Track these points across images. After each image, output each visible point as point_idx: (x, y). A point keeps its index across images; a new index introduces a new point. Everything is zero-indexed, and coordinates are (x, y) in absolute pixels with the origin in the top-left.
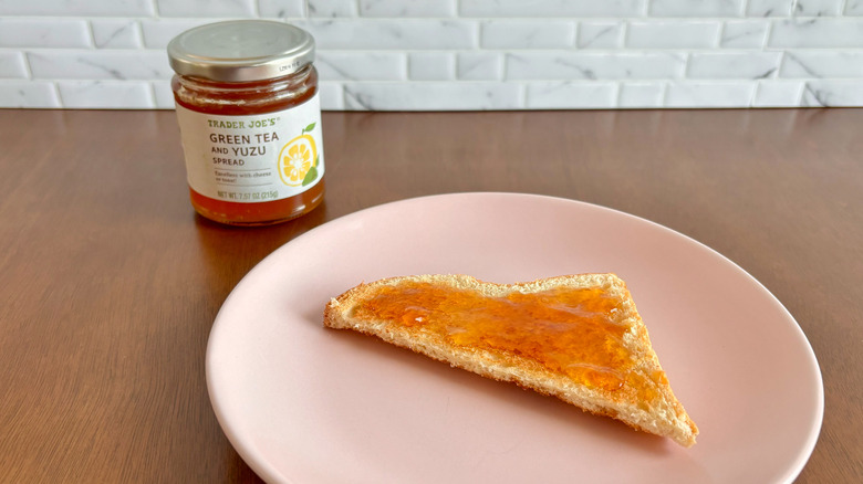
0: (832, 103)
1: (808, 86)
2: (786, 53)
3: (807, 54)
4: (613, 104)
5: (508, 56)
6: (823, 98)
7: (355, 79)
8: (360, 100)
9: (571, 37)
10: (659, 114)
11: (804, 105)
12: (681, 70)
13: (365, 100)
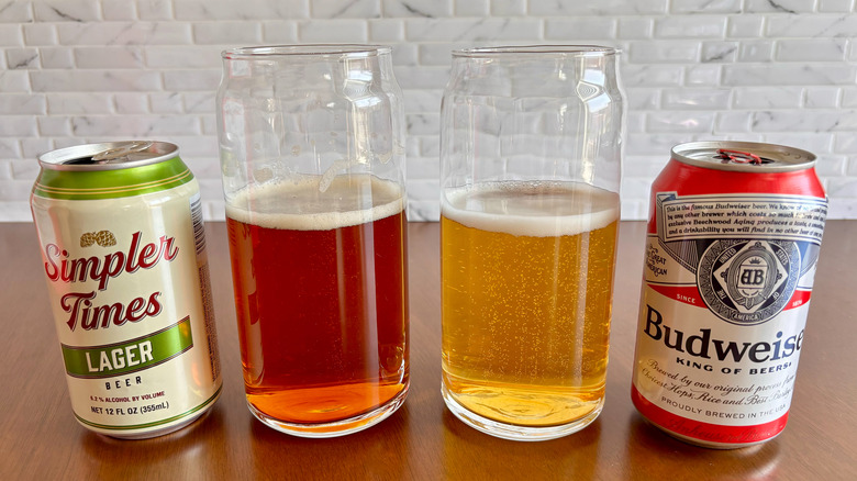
7: (417, 199)
8: (419, 213)
10: (635, 224)
13: (424, 214)
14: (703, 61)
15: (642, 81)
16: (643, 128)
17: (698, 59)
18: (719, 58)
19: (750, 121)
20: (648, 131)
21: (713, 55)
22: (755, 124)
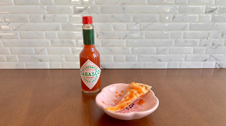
0: (223, 67)
1: (216, 63)
2: (210, 55)
3: (216, 55)
4: (166, 68)
5: (139, 56)
6: (220, 66)
9: (155, 51)
10: (178, 70)
11: (216, 68)
12: (184, 59)
13: (103, 66)
14: (206, 13)
15: (183, 20)
16: (182, 37)
17: (204, 11)
18: (212, 11)
19: (221, 35)
20: (184, 38)
21: (209, 11)
22: (222, 35)
